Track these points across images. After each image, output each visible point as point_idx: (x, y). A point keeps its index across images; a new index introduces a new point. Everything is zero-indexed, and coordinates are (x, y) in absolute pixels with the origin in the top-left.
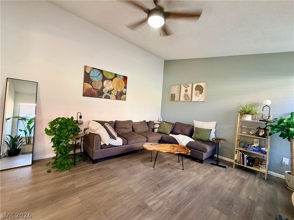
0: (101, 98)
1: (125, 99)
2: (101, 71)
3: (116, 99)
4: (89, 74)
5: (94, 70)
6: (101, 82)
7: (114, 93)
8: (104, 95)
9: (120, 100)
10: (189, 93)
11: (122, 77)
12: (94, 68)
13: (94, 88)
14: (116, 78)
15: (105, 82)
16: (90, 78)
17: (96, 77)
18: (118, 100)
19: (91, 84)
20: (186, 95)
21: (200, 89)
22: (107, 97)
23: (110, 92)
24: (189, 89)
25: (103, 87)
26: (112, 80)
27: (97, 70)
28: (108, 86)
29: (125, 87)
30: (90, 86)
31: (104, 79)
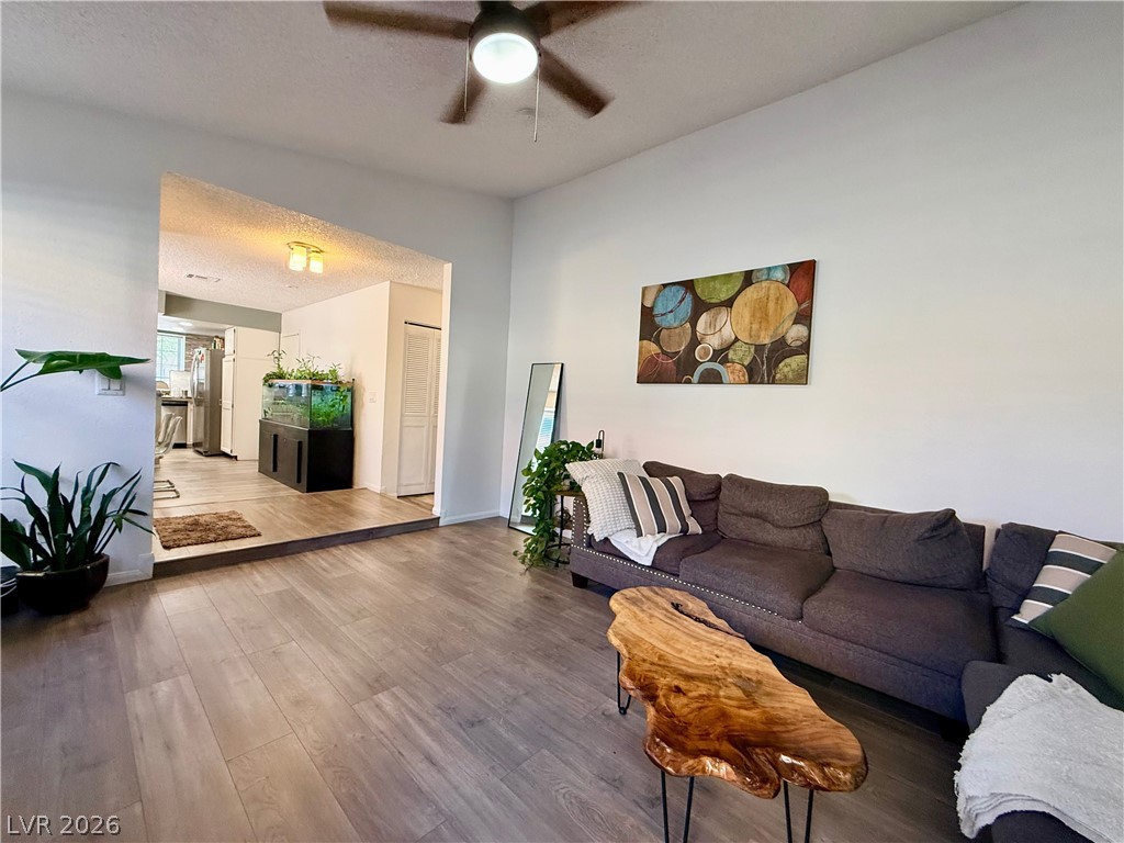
0: (689, 382)
1: (802, 377)
2: (689, 285)
3: (751, 381)
4: (652, 309)
5: (667, 289)
6: (688, 325)
7: (741, 354)
8: (700, 369)
9: (773, 381)
11: (779, 275)
12: (665, 286)
13: (664, 352)
14: (751, 288)
15: (704, 319)
16: (653, 322)
17: (671, 311)
18: (762, 383)
19: (657, 342)
22: (712, 378)
23: (721, 355)
25: (695, 342)
26: (729, 303)
27: (674, 288)
28: (716, 330)
29: (804, 317)
30: (654, 348)
31: (700, 307)
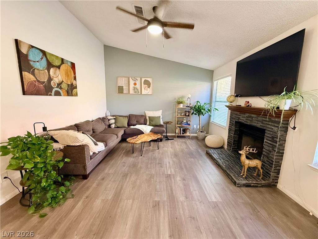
0: (51, 95)
1: (76, 95)
2: (44, 53)
3: (68, 95)
4: (27, 56)
5: (34, 49)
6: (46, 71)
7: (64, 86)
8: (54, 90)
9: (72, 96)
10: (138, 86)
11: (69, 64)
12: (33, 47)
13: (38, 81)
14: (63, 65)
15: (52, 70)
16: (29, 64)
17: (38, 62)
18: (70, 96)
19: (33, 74)
20: (134, 88)
21: (147, 83)
22: (57, 94)
23: (59, 85)
24: (138, 83)
25: (50, 79)
26: (59, 67)
27: (37, 50)
28: (58, 76)
29: (75, 78)
30: (32, 78)
31: (50, 65)
